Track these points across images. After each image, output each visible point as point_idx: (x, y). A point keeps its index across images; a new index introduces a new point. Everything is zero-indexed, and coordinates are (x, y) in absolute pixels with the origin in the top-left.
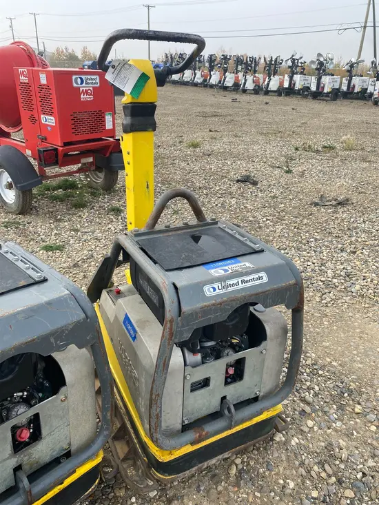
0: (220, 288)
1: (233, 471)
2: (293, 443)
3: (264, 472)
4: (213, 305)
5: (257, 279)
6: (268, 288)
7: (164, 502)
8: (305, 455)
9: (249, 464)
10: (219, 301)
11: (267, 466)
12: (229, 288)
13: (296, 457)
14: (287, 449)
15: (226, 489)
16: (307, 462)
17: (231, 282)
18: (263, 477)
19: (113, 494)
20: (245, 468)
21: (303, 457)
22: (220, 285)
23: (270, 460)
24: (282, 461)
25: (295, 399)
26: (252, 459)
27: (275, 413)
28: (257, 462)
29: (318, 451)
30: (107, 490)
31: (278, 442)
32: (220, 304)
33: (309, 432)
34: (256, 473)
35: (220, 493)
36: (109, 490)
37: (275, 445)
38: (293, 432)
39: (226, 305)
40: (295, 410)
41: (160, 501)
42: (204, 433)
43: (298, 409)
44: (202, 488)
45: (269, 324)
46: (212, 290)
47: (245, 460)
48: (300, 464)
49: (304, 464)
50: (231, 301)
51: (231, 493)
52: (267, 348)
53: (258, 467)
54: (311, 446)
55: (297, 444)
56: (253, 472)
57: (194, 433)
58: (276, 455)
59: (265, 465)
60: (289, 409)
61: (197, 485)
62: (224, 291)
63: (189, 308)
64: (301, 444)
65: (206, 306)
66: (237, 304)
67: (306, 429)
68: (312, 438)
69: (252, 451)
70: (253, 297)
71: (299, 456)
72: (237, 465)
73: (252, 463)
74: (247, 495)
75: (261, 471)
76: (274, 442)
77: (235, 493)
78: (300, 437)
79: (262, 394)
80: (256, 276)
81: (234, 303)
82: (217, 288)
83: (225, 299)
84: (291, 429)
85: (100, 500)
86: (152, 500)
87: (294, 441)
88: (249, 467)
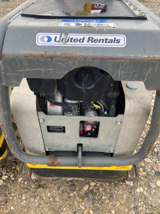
0: (57, 40)
1: (86, 188)
2: (138, 190)
3: (105, 200)
4: (42, 56)
5: (111, 41)
6: (121, 55)
7: (36, 185)
8: (142, 203)
9: (98, 189)
10: (50, 53)
11: (110, 196)
12: (69, 43)
13: (134, 201)
14: (131, 193)
15: (75, 197)
16: (140, 209)
17: (74, 36)
18: (103, 203)
19: (14, 167)
20: (94, 190)
21: (139, 204)
22: (58, 37)
23: (115, 193)
24: (123, 198)
25: (158, 162)
26: (102, 186)
27: (124, 169)
28: (105, 190)
29: (154, 205)
30: (13, 164)
31: (127, 185)
32: (51, 58)
33: (155, 189)
34: (99, 197)
35: (69, 197)
36: (14, 164)
37: (124, 186)
38: (142, 183)
39: (60, 61)
40: (153, 169)
41: (34, 184)
42: (56, 162)
43: (155, 169)
44: (61, 189)
45: (131, 101)
46: (46, 39)
47: (98, 185)
48: (135, 207)
49: (137, 208)
50: (66, 58)
51: (75, 201)
52: (124, 121)
53: (104, 194)
54: (151, 199)
55: (141, 192)
56: (98, 196)
57: (48, 160)
58: (120, 192)
59: (109, 195)
60: (149, 166)
61: (60, 185)
62: (61, 44)
63: (11, 52)
64: (143, 194)
65: (31, 55)
66: (74, 64)
67: (153, 186)
68: (155, 194)
69: (105, 182)
70: (98, 61)
71: (137, 202)
72: (90, 186)
73: (101, 190)
74: (85, 208)
75: (104, 198)
76: (124, 183)
77: (78, 202)
78: (146, 189)
79: (116, 153)
80: (111, 37)
81: (71, 62)
82: (53, 39)
83: (58, 53)
84: (142, 180)
85: (6, 167)
86: (31, 181)
87: (139, 190)
88: (97, 191)
